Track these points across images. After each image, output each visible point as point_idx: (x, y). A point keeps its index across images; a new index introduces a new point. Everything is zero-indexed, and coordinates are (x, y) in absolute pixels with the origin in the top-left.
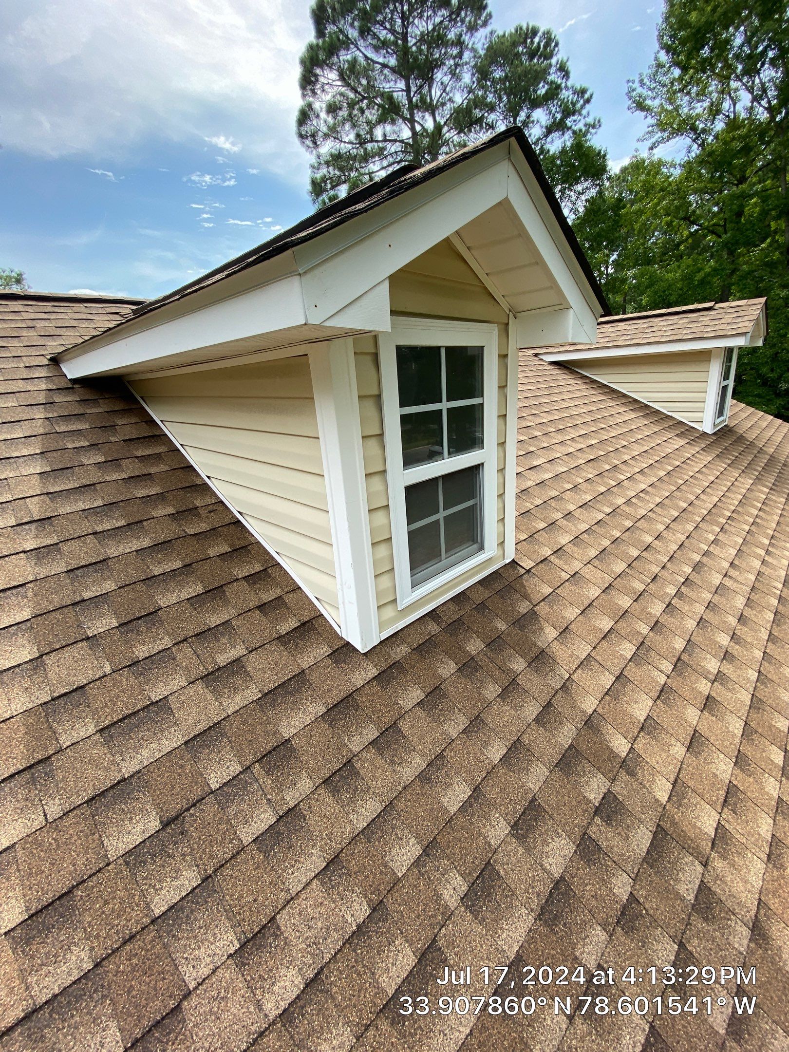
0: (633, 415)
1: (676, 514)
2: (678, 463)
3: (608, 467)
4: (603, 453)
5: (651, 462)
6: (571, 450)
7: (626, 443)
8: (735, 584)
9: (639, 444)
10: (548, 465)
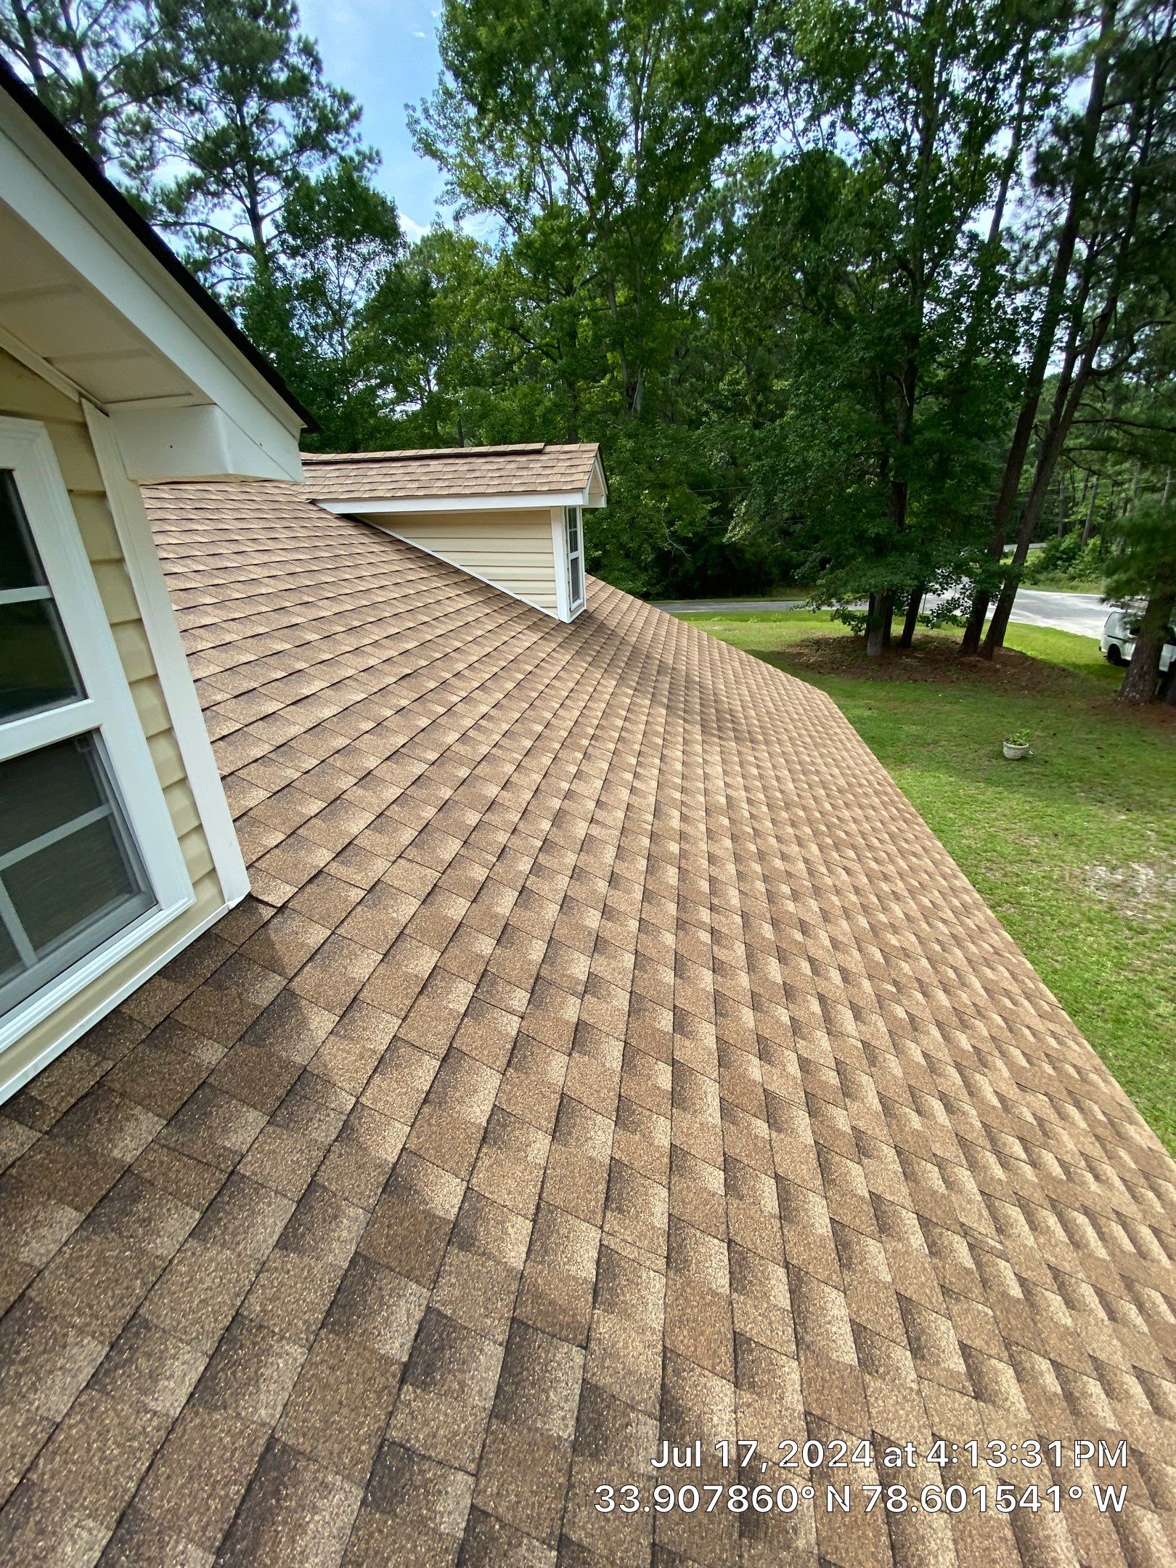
0: (469, 601)
1: (528, 743)
2: (529, 668)
3: (432, 685)
4: (424, 663)
5: (496, 669)
6: (372, 662)
7: (458, 644)
8: (604, 832)
9: (479, 644)
10: (330, 692)
